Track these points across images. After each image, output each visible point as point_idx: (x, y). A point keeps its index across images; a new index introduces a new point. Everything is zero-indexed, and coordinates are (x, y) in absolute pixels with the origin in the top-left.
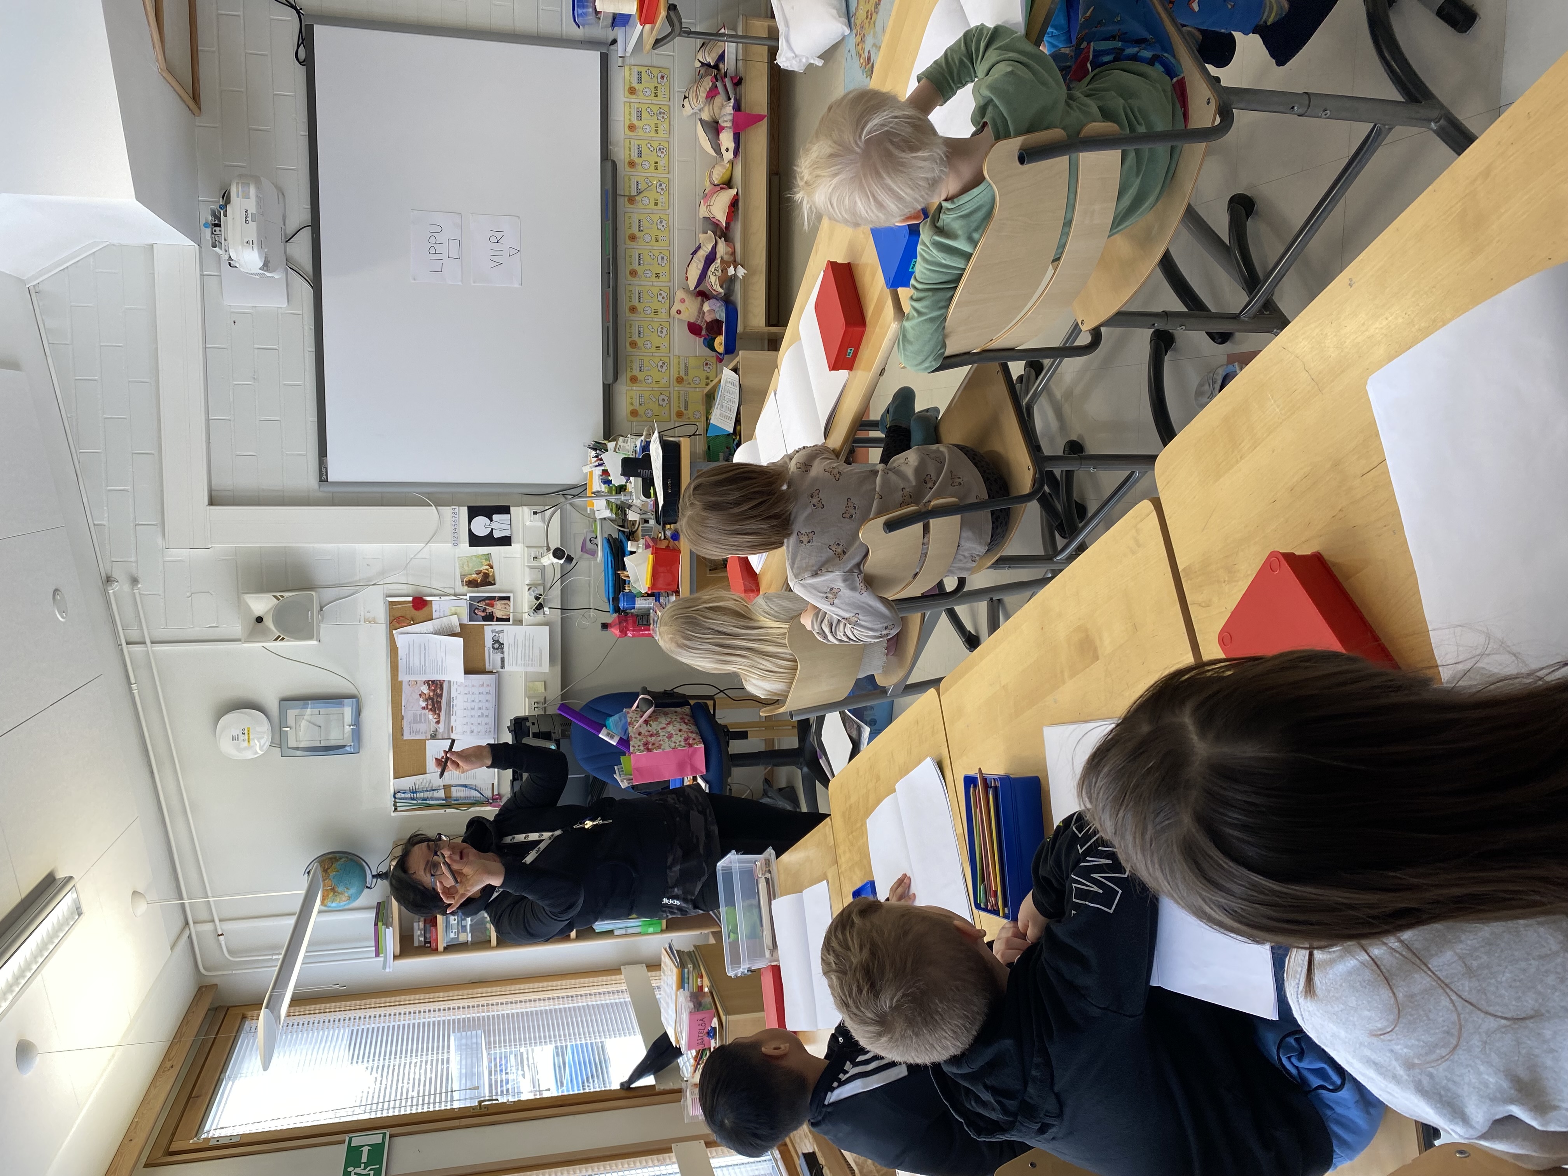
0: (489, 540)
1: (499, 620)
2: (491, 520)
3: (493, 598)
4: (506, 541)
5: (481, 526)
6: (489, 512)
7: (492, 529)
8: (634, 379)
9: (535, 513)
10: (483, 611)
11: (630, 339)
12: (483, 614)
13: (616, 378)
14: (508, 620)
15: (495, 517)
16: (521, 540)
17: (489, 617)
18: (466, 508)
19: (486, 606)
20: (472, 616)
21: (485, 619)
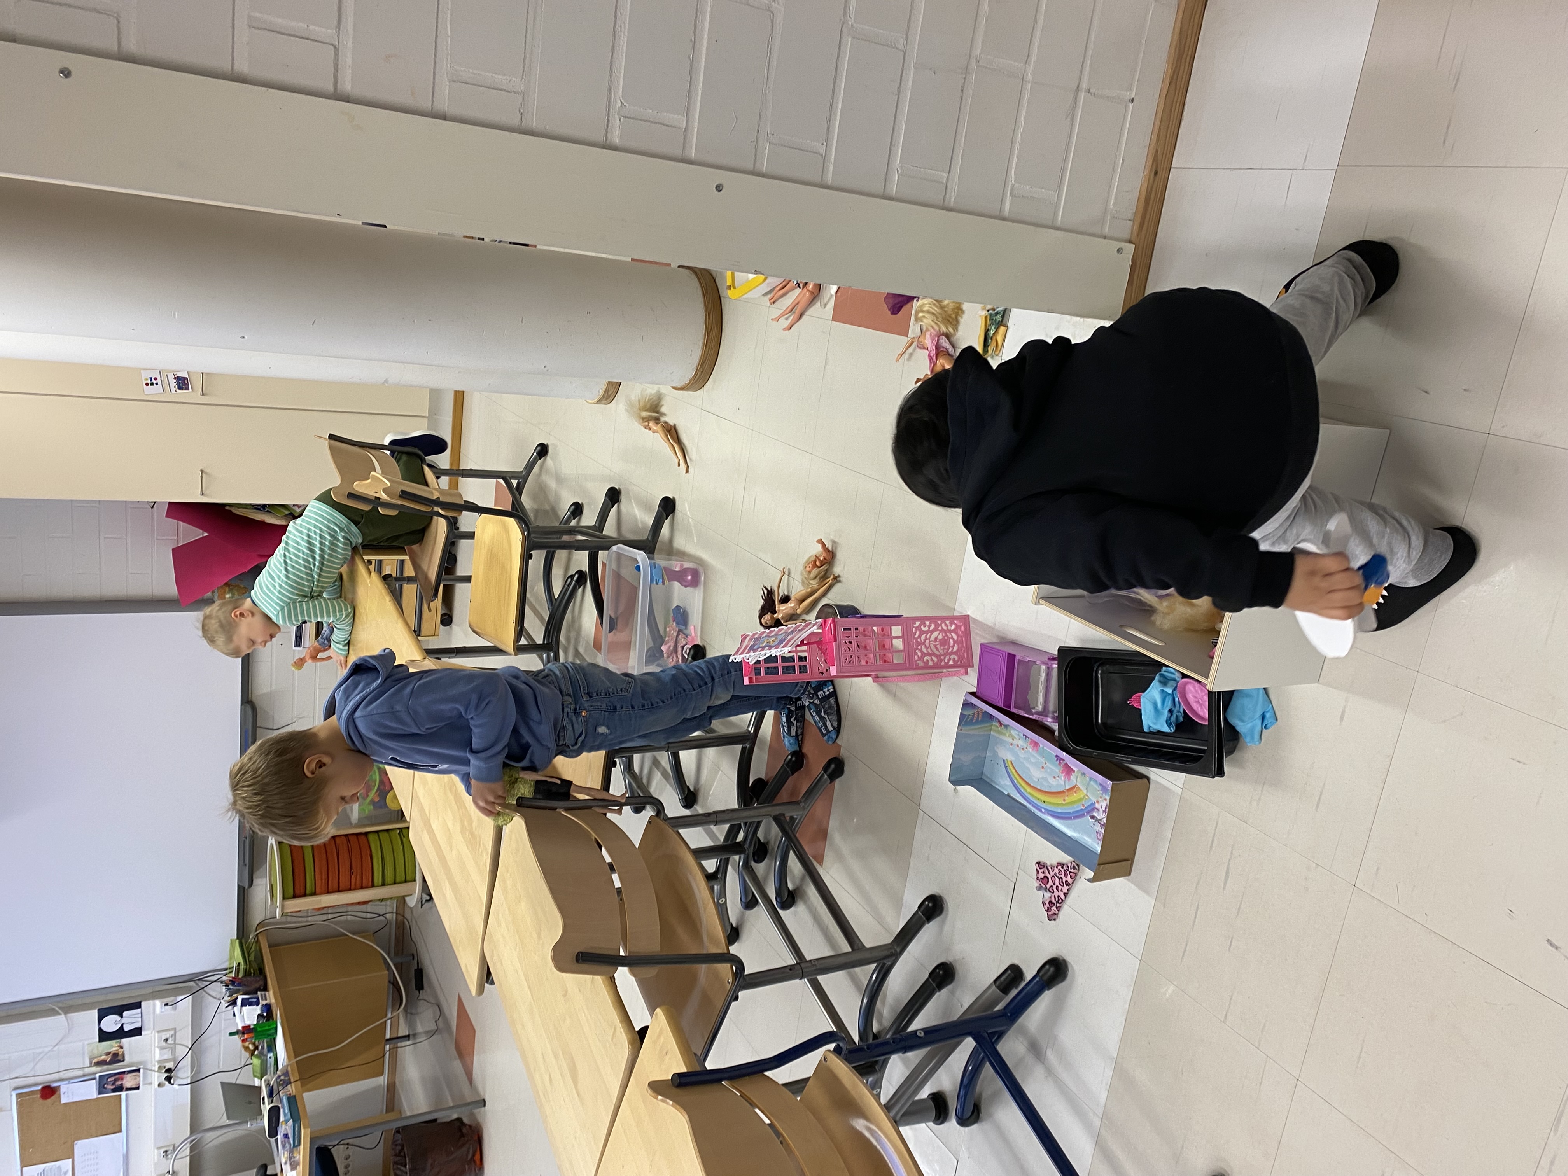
0: (121, 1034)
1: (128, 1089)
2: (122, 1017)
3: (124, 1073)
4: (137, 1032)
5: (111, 1023)
6: (119, 1010)
7: (123, 1024)
9: (166, 1005)
10: (113, 1084)
12: (114, 1087)
13: (251, 883)
14: (138, 1088)
15: (125, 1014)
16: (152, 1027)
17: (120, 1088)
18: (96, 1011)
19: (115, 1080)
20: (101, 1089)
21: (114, 1090)
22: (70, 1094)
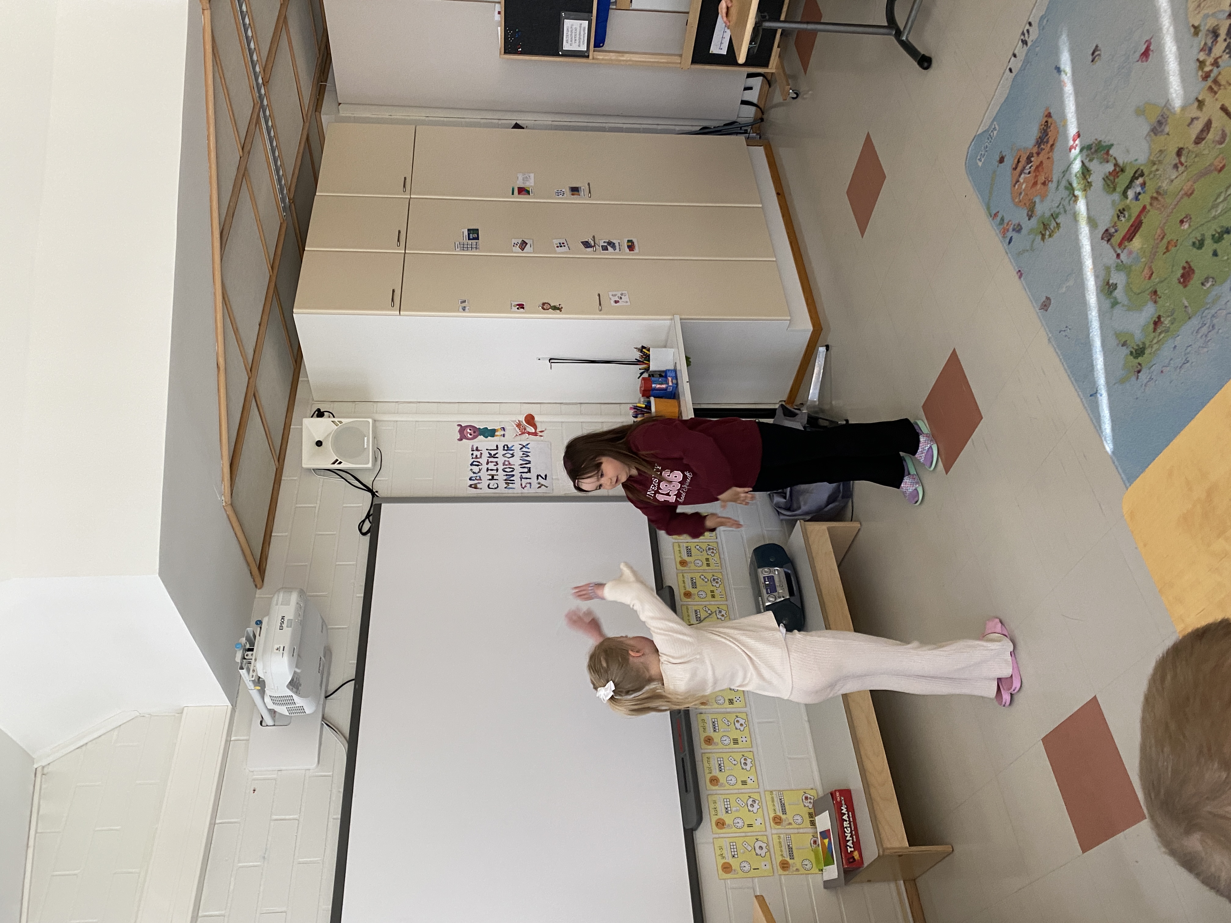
8: (721, 824)
11: (711, 775)
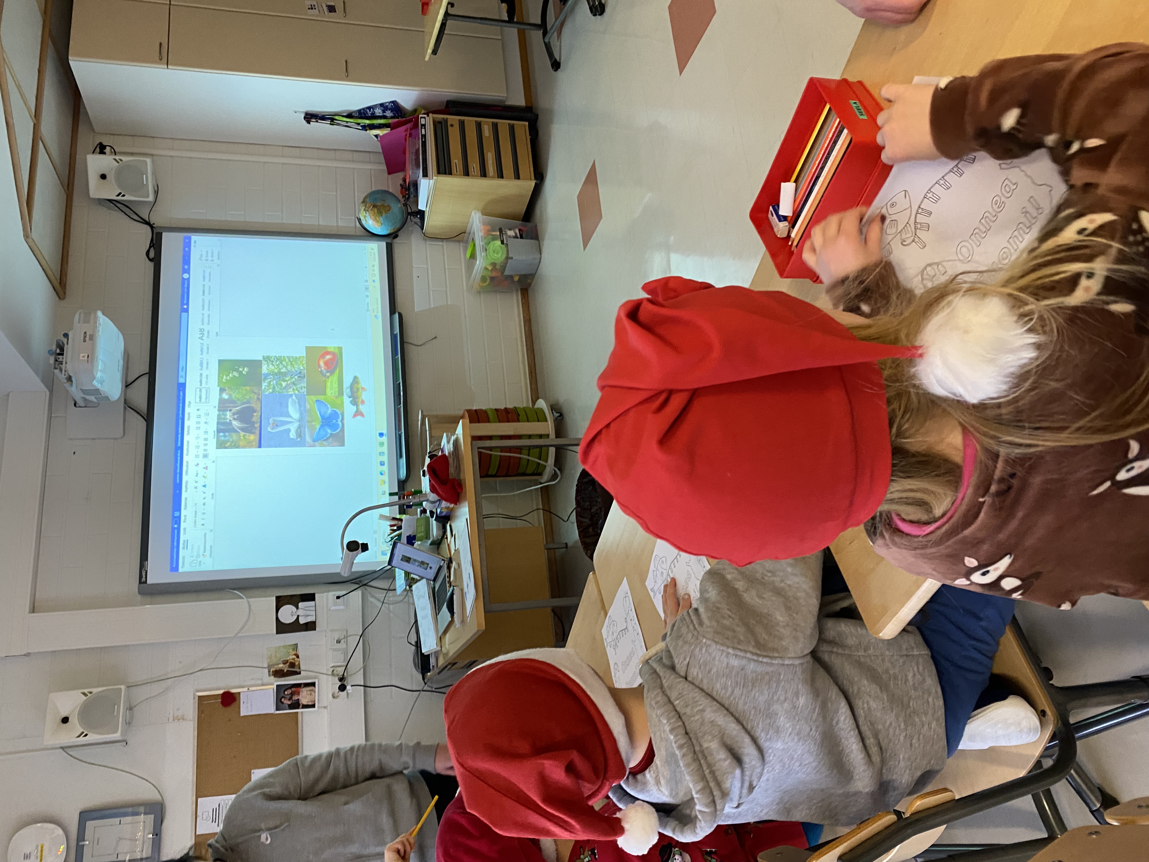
1: (304, 706)
3: (299, 685)
9: (338, 597)
12: (289, 703)
14: (313, 706)
16: (325, 625)
17: (296, 705)
18: (274, 598)
19: (292, 694)
20: (279, 705)
21: (291, 707)
22: (249, 705)
